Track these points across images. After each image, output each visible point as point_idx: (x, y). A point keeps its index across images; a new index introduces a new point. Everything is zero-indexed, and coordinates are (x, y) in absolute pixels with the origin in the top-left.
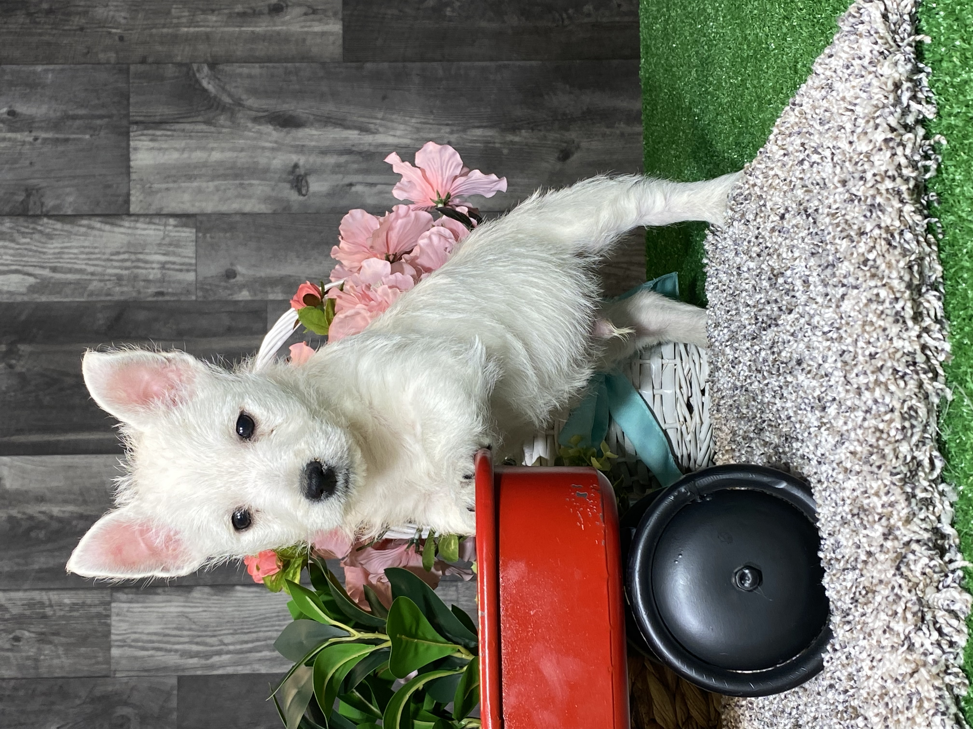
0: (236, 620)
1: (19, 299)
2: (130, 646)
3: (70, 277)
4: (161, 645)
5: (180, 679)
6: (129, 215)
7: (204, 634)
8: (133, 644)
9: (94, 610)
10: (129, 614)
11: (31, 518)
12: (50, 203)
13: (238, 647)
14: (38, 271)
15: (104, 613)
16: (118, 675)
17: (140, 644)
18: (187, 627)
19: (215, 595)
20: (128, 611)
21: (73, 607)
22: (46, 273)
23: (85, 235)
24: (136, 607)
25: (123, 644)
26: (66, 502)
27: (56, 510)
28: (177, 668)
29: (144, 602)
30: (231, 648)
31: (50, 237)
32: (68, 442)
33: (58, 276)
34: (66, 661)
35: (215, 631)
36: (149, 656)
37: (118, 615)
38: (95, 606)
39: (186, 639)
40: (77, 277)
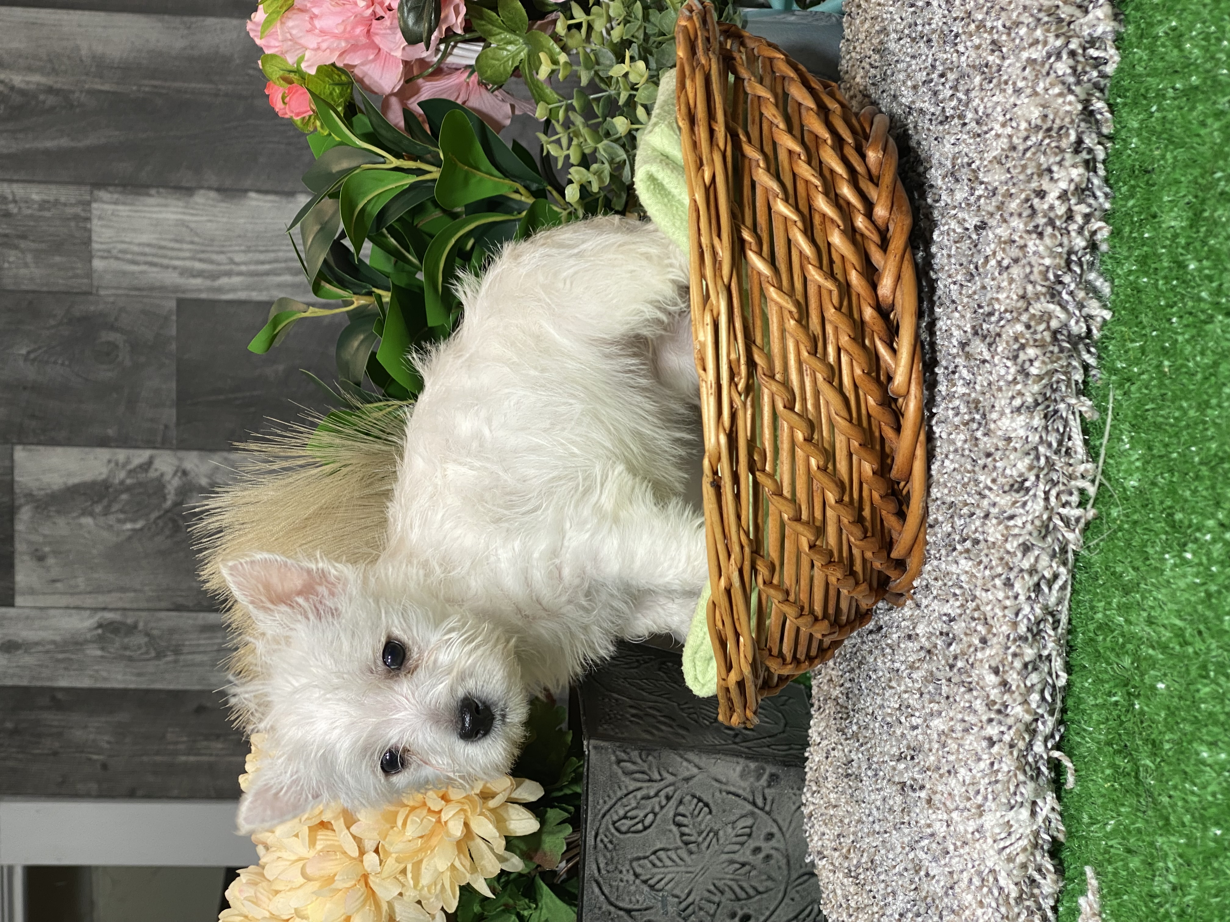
0: (249, 235)
2: (117, 258)
4: (155, 260)
5: (181, 302)
7: (209, 249)
8: (120, 255)
10: (114, 219)
13: (252, 268)
15: (83, 214)
16: (102, 292)
17: (129, 256)
18: (188, 239)
19: (223, 201)
20: (112, 214)
21: (44, 205)
24: (123, 210)
25: (108, 255)
28: (176, 289)
29: (132, 204)
30: (243, 268)
34: (37, 272)
35: (223, 246)
36: (141, 272)
37: (100, 218)
38: (72, 205)
39: (187, 254)
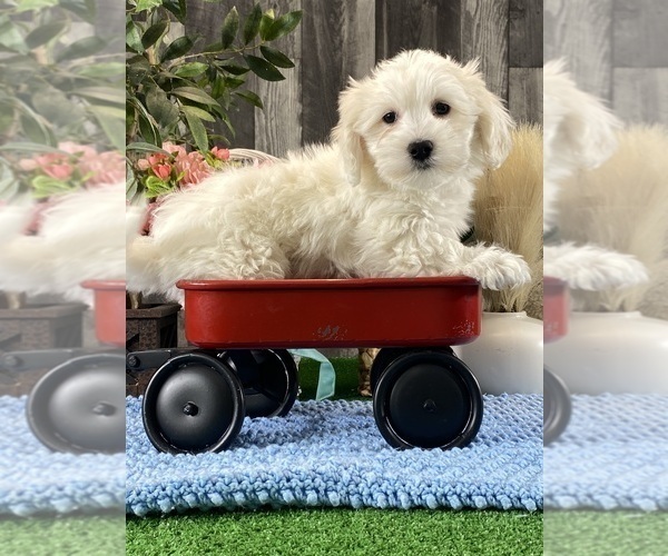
1: (462, 6)
3: (474, 34)
6: (509, 67)
9: (290, 49)
11: (341, 14)
12: (516, 23)
14: (478, 17)
22: (477, 21)
23: (498, 43)
26: (350, 33)
27: (345, 27)
31: (497, 23)
32: (383, 34)
33: (475, 28)
40: (474, 39)
